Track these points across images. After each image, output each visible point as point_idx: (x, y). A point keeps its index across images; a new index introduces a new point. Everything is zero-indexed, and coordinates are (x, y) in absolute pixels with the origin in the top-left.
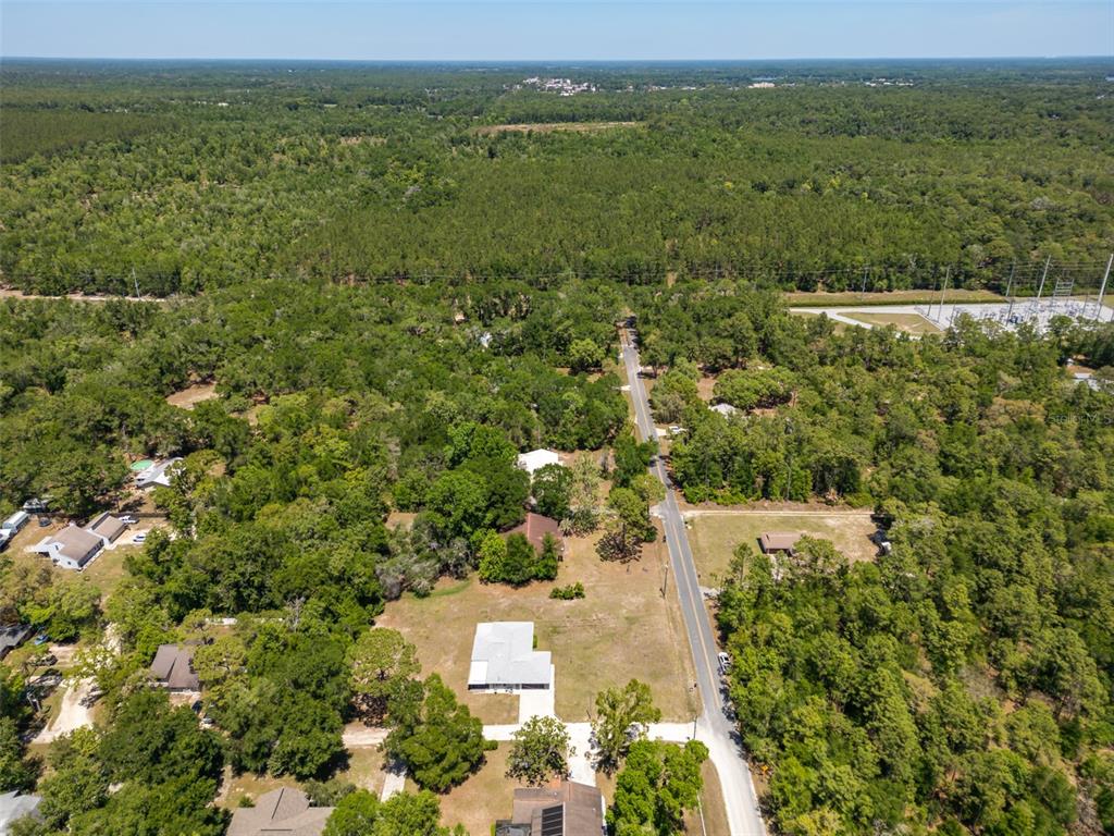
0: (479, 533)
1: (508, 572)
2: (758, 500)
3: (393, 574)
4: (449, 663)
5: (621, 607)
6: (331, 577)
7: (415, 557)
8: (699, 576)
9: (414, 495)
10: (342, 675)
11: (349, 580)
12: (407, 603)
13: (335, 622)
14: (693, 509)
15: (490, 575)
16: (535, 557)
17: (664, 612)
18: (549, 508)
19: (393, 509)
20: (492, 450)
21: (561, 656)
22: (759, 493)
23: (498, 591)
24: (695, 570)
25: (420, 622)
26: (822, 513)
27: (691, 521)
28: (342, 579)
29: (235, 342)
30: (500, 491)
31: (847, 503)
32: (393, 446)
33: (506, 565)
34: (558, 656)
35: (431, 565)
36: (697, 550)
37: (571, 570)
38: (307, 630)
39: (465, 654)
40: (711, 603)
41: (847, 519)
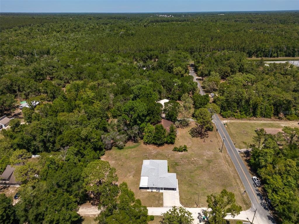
0: (143, 124)
1: (155, 140)
2: (251, 117)
3: (108, 139)
4: (131, 177)
5: (204, 156)
6: (82, 139)
7: (118, 133)
8: (235, 144)
9: (118, 112)
10: (81, 181)
11: (90, 140)
12: (114, 151)
13: (83, 157)
14: (225, 120)
15: (148, 141)
16: (166, 134)
17: (223, 158)
18: (170, 117)
19: (111, 118)
20: (148, 95)
21: (180, 175)
22: (252, 114)
23: (151, 147)
24: (232, 142)
25: (119, 159)
26: (278, 122)
27: (226, 124)
28: (86, 139)
29: (61, 66)
30: (152, 109)
31: (287, 119)
32: (112, 96)
33: (154, 137)
34: (179, 176)
35: (124, 137)
36: (231, 134)
37: (180, 140)
38: (68, 160)
39: (138, 174)
40: (242, 155)
41: (289, 124)
